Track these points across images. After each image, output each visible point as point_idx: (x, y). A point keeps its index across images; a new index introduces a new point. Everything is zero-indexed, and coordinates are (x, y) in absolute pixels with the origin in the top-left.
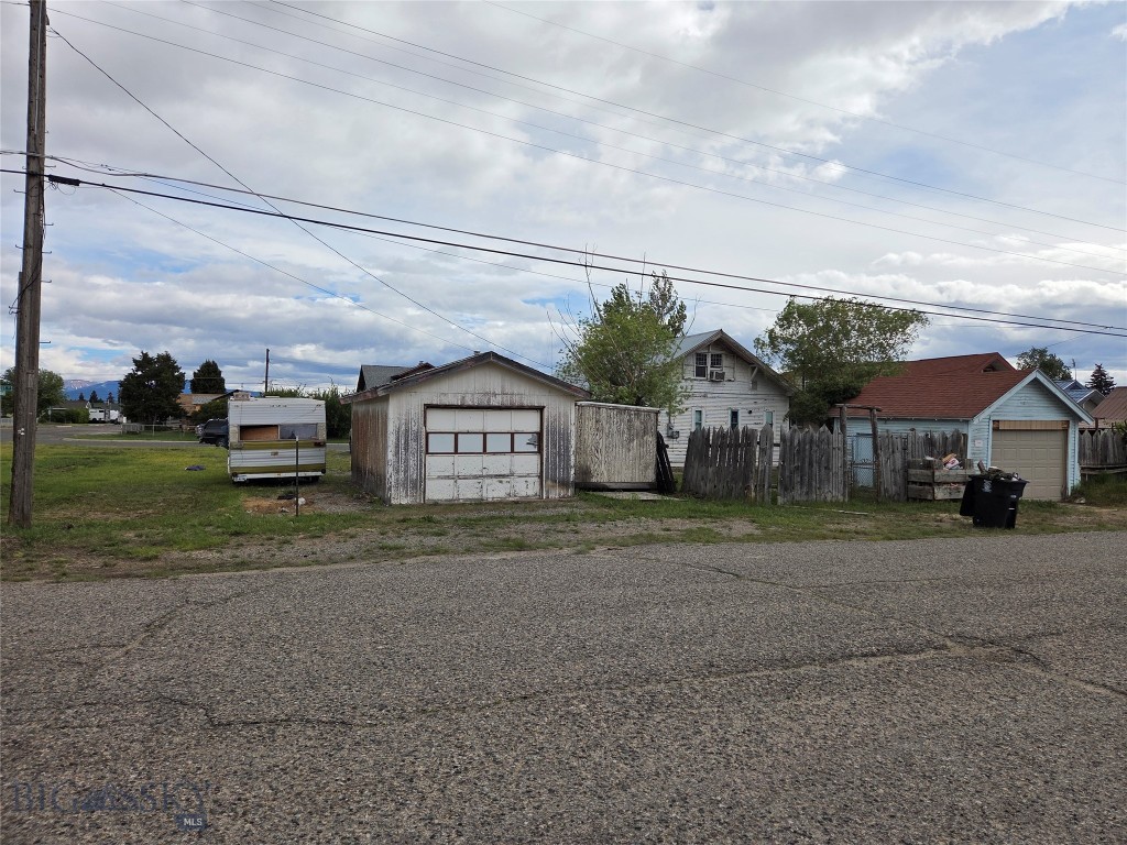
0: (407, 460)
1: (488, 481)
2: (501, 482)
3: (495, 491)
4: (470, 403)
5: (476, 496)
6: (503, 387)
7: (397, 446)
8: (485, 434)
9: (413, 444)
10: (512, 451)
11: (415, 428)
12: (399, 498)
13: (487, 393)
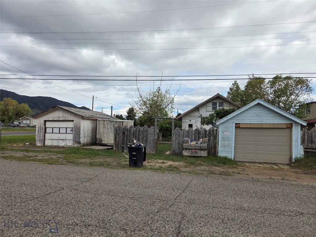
0: (40, 134)
1: (60, 141)
2: (63, 141)
3: (62, 144)
4: (55, 120)
5: (57, 145)
6: (63, 115)
7: (38, 131)
8: (59, 128)
9: (42, 130)
10: (66, 133)
11: (42, 126)
12: (38, 144)
13: (59, 117)
